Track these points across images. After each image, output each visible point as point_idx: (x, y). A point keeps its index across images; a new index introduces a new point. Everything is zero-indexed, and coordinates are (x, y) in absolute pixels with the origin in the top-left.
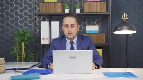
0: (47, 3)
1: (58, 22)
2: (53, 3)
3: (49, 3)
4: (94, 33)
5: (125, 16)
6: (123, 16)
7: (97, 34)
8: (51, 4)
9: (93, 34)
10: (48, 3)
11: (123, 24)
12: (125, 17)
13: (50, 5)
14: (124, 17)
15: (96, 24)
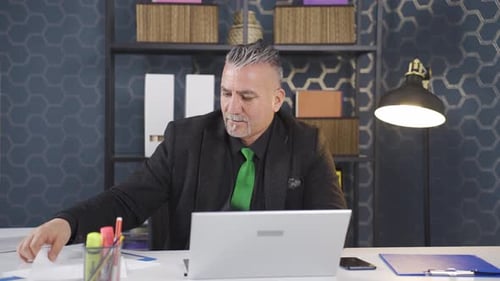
0: (167, 7)
1: (211, 78)
2: (188, 7)
3: (173, 6)
4: (321, 119)
5: (416, 67)
6: (411, 65)
7: (333, 121)
8: (179, 9)
10: (171, 9)
12: (417, 71)
13: (176, 16)
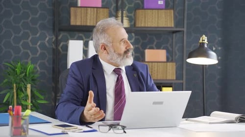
0: (85, 8)
2: (95, 9)
4: (158, 62)
6: (201, 38)
7: (163, 63)
9: (156, 64)
11: (201, 51)
12: (204, 41)
14: (202, 40)
15: (155, 48)
